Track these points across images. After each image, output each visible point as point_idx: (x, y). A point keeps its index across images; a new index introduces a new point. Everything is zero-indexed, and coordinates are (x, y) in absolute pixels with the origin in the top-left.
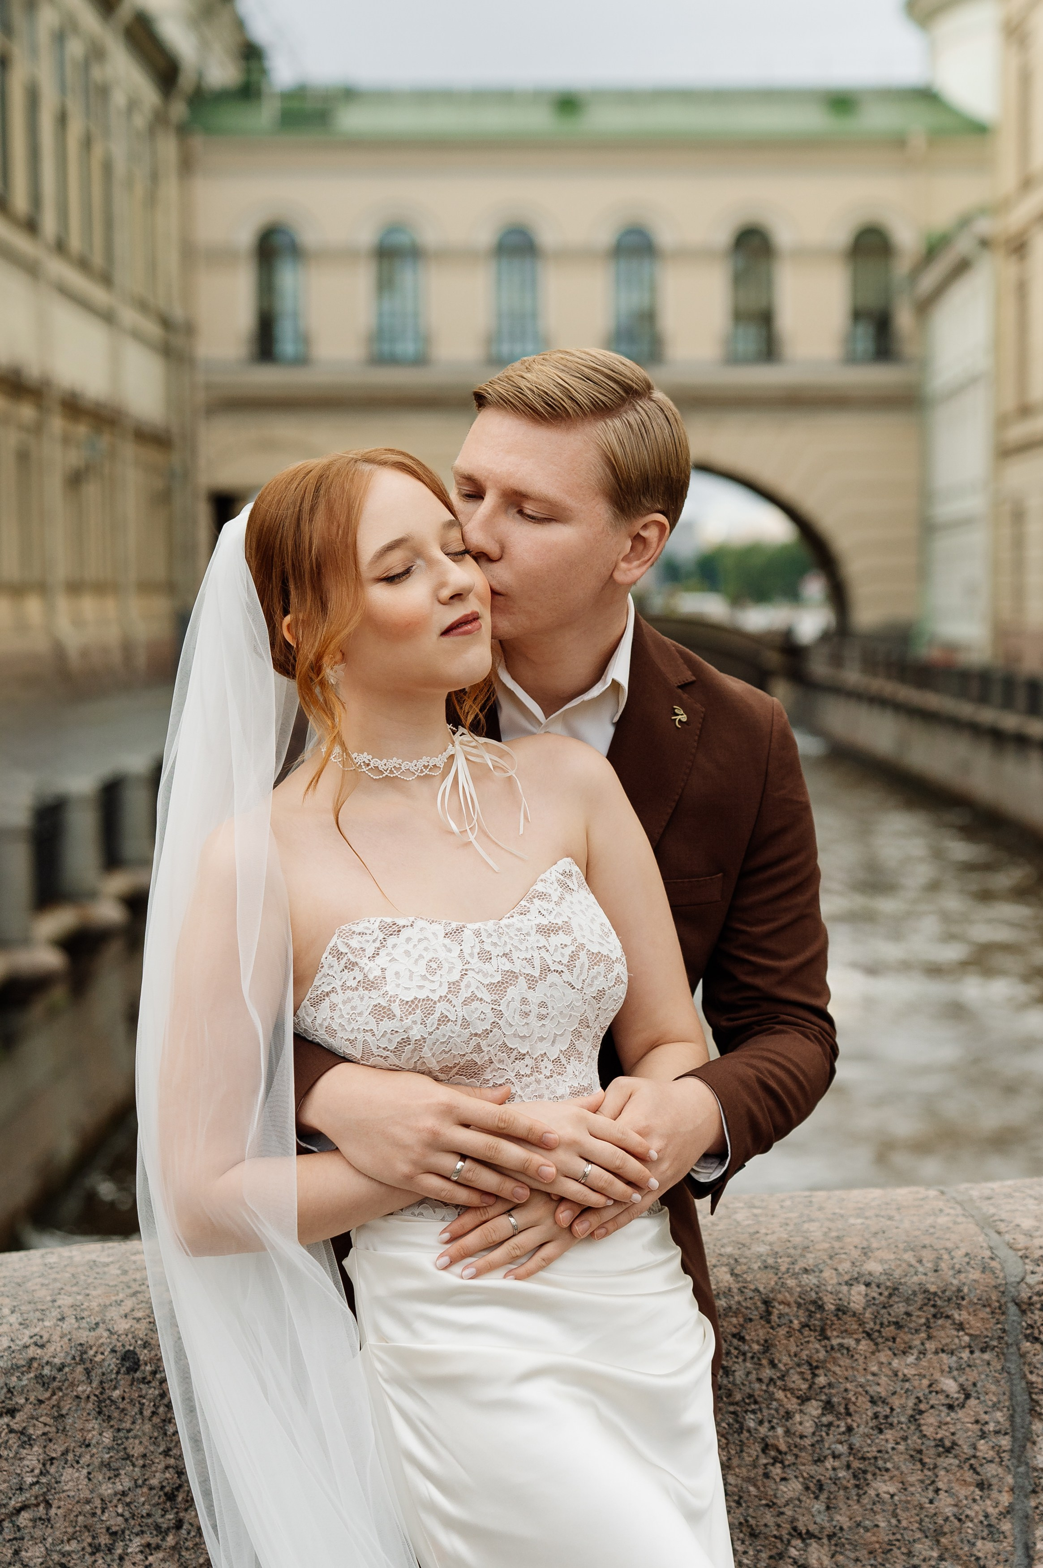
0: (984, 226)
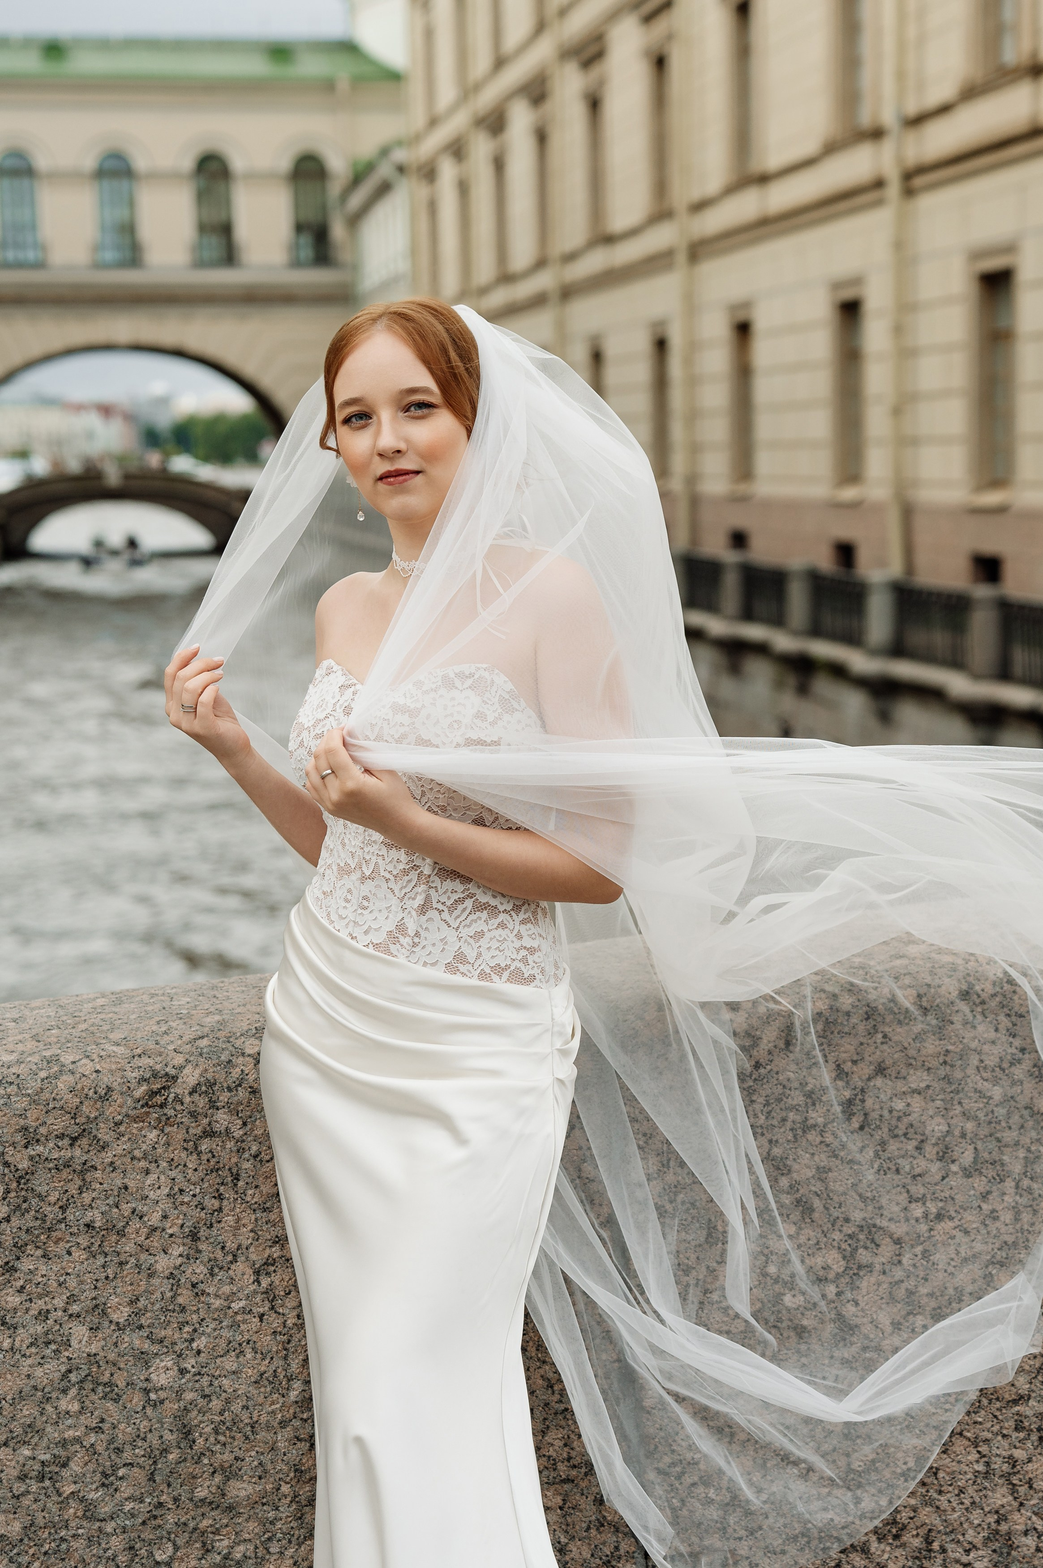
0: (400, 155)
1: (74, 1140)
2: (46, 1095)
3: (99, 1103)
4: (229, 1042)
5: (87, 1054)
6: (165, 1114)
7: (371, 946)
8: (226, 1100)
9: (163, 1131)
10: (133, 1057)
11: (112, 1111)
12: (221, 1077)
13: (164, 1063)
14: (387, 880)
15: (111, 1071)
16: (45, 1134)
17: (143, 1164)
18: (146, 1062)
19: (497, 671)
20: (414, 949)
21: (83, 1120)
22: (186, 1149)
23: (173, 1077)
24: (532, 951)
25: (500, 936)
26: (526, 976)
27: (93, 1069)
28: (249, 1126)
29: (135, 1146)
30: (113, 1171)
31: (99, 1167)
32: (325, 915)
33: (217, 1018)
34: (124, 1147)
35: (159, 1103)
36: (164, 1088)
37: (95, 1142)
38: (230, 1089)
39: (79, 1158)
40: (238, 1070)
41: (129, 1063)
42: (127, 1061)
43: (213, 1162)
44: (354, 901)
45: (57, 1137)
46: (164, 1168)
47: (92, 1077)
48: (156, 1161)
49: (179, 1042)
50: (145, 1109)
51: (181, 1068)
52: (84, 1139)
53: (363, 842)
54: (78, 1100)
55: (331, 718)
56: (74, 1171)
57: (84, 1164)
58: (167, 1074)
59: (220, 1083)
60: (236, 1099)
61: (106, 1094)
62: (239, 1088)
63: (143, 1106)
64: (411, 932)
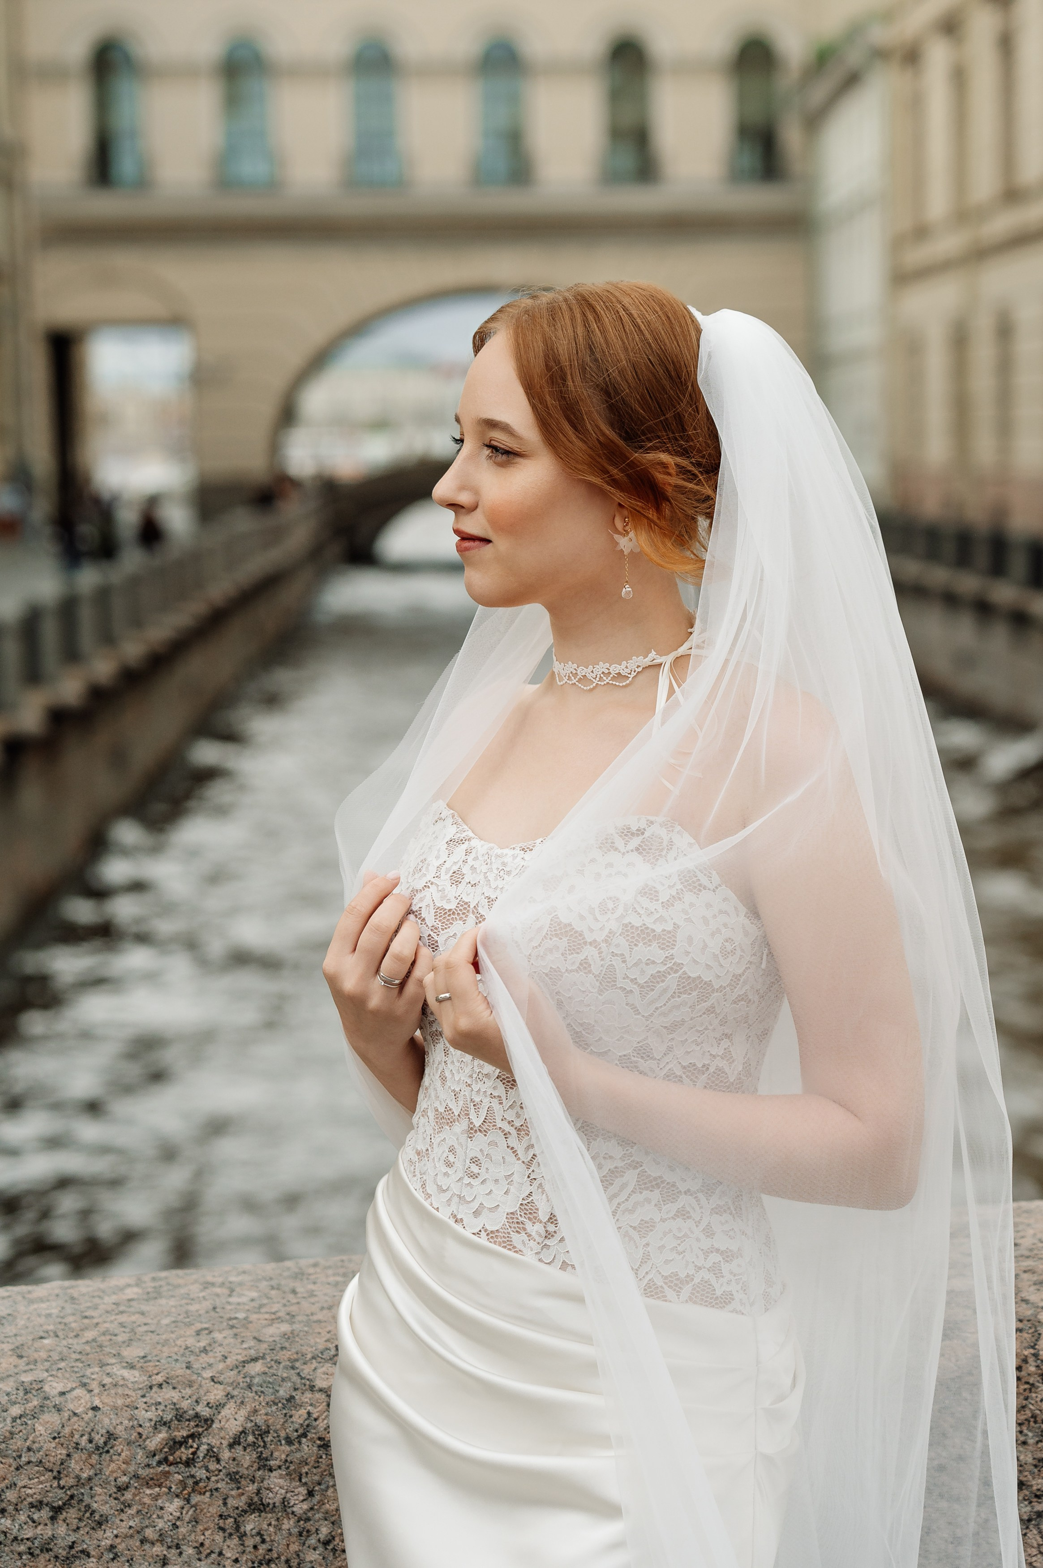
1: (57, 1511)
2: (18, 1443)
3: (95, 1458)
4: (293, 1368)
5: (85, 1380)
6: (193, 1476)
7: (483, 1234)
8: (283, 1457)
9: (188, 1501)
10: (151, 1387)
11: (113, 1468)
12: (277, 1421)
13: (194, 1398)
14: (506, 1135)
15: (115, 1408)
16: (14, 1501)
17: (158, 1549)
18: (167, 1396)
19: (679, 828)
20: (547, 1242)
21: (71, 1481)
22: (223, 1529)
23: (206, 1420)
24: (728, 1256)
25: (679, 1229)
26: (719, 1293)
27: (89, 1405)
28: (317, 1498)
29: (147, 1522)
30: (113, 1559)
31: (93, 1553)
32: (419, 1186)
33: (285, 1328)
34: (131, 1523)
35: (184, 1458)
36: (192, 1436)
37: (88, 1515)
38: (289, 1441)
39: (64, 1539)
40: (303, 1412)
41: (143, 1396)
42: (140, 1393)
43: (262, 1549)
44: (459, 1165)
45: (32, 1505)
46: (189, 1557)
47: (86, 1417)
48: (178, 1546)
49: (221, 1366)
50: (164, 1468)
51: (220, 1406)
52: (72, 1511)
53: (471, 1076)
54: (64, 1452)
55: (433, 888)
56: (56, 1557)
57: (71, 1547)
58: (197, 1416)
59: (276, 1431)
60: (298, 1455)
61: (105, 1443)
62: (304, 1440)
63: (159, 1463)
64: (543, 1216)
